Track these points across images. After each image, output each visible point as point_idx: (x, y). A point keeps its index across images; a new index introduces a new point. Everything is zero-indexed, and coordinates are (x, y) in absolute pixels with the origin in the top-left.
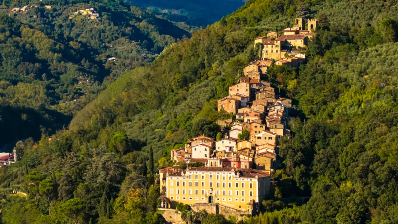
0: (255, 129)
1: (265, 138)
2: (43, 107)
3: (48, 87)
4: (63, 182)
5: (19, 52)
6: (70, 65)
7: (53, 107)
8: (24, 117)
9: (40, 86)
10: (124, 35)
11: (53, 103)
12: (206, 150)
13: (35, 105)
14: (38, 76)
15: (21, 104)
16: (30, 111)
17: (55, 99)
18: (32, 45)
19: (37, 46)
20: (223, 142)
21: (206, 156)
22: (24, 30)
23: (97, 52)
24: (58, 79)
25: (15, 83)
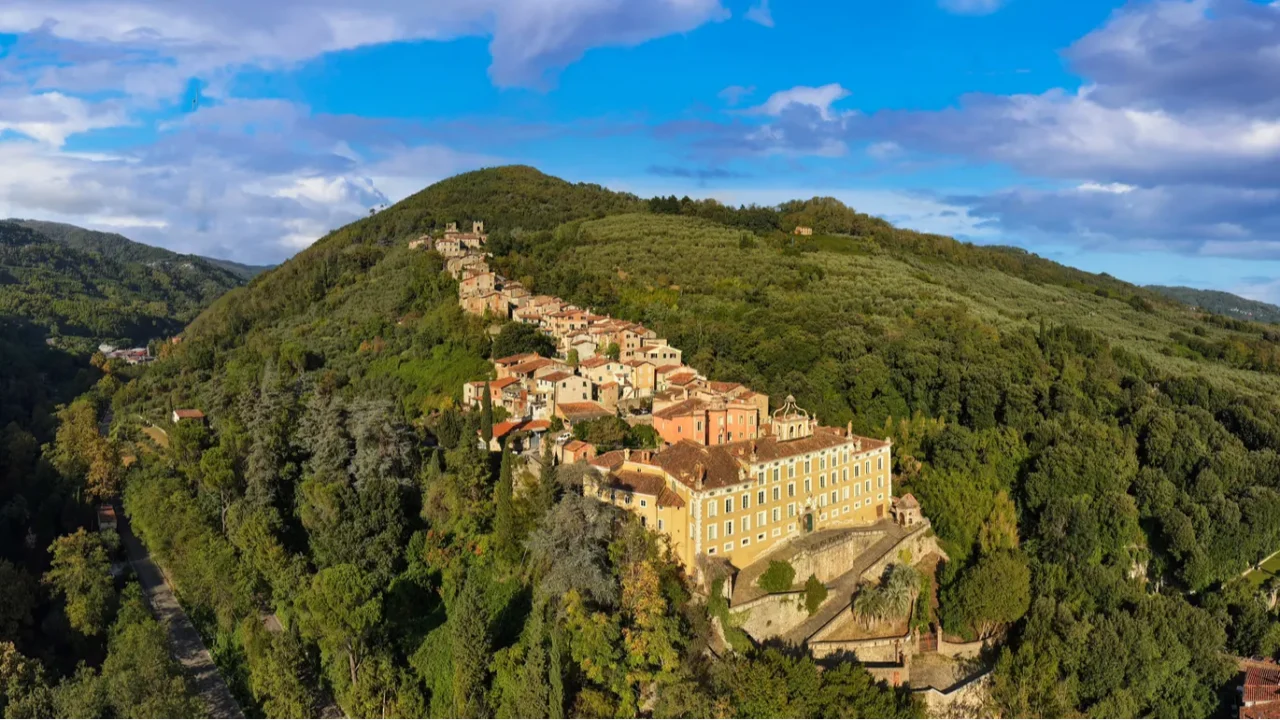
0: (626, 341)
1: (665, 356)
2: (166, 317)
3: (169, 305)
4: (257, 461)
5: (151, 285)
6: (181, 292)
7: (173, 317)
8: (154, 323)
9: (164, 304)
10: (209, 277)
11: (172, 314)
12: (585, 384)
13: (162, 315)
14: (162, 299)
15: (152, 314)
16: (159, 319)
17: (174, 312)
18: (159, 281)
19: (162, 281)
20: (608, 367)
21: (585, 397)
22: (154, 273)
23: (195, 286)
24: (174, 301)
25: (148, 302)
